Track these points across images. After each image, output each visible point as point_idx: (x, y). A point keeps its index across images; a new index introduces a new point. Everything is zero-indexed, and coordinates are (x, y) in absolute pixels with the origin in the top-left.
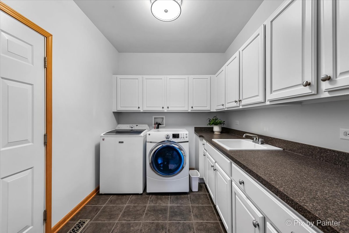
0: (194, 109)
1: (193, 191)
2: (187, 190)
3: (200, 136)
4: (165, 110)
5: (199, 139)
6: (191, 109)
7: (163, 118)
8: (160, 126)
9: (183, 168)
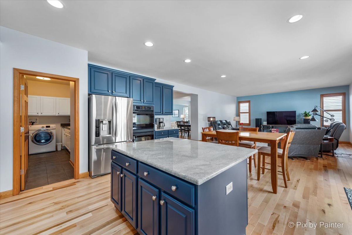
0: (60, 114)
1: (58, 150)
2: (55, 150)
3: (63, 127)
4: (40, 115)
5: (62, 128)
6: (58, 114)
7: (37, 119)
8: (34, 124)
9: (51, 141)
